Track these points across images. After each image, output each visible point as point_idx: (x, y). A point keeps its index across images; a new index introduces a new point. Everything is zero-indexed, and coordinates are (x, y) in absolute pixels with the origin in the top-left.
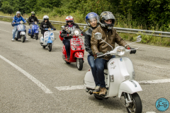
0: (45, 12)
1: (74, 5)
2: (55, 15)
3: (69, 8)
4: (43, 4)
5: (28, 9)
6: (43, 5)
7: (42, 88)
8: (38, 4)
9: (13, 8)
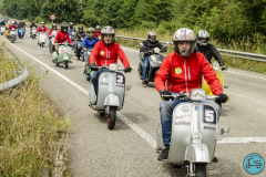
0: (147, 27)
1: (191, 18)
2: (162, 33)
3: (184, 22)
4: (144, 15)
5: (121, 22)
6: (144, 17)
7: (147, 140)
8: (136, 15)
9: (99, 20)
